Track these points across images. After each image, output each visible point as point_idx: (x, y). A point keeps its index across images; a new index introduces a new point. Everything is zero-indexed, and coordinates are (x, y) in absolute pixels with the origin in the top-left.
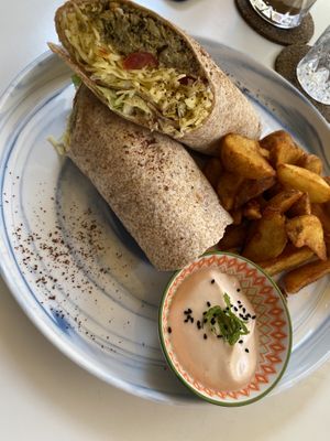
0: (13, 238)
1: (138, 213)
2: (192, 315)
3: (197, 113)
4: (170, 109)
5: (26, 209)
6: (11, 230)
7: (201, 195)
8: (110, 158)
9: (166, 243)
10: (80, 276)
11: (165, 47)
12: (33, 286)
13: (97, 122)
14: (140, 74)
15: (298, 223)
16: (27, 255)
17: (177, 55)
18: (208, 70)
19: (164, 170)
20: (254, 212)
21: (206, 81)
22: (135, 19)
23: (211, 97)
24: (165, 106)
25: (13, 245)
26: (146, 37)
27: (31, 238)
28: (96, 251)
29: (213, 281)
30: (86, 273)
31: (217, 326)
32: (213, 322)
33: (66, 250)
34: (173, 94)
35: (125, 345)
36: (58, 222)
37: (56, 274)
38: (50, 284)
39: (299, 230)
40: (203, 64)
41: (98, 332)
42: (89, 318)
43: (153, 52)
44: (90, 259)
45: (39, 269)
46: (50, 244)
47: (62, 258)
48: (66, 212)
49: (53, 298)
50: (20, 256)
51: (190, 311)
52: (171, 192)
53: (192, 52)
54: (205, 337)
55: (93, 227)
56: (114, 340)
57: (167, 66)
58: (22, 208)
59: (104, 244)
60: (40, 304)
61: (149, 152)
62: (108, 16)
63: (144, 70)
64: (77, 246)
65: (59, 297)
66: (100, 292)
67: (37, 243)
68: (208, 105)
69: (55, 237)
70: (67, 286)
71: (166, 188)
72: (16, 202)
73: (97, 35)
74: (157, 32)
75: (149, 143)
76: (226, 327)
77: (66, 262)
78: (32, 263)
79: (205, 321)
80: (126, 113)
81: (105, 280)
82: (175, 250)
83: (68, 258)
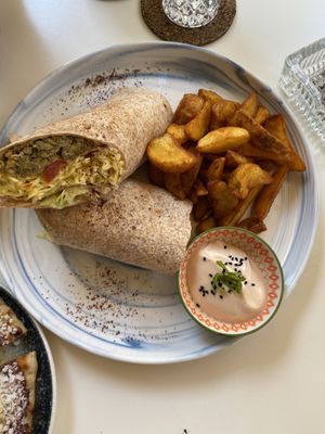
0: (69, 317)
1: (128, 256)
2: (205, 289)
3: (115, 168)
4: (97, 179)
5: (60, 292)
6: (63, 313)
7: (159, 208)
8: (85, 235)
9: (159, 262)
10: (124, 309)
11: (61, 149)
12: (102, 335)
13: (59, 219)
14: (61, 176)
15: (234, 181)
16: (84, 320)
17: (73, 147)
18: (100, 138)
19: (124, 215)
20: (201, 193)
21: (104, 146)
22: (29, 151)
23: (116, 151)
24: (92, 180)
25: (73, 321)
26: (45, 155)
27: (79, 309)
28: (121, 286)
29: (204, 259)
30: (126, 304)
31: (224, 286)
32: (220, 285)
33: (104, 299)
34: (91, 170)
35: (179, 328)
36: (86, 285)
37: (109, 318)
38: (110, 326)
39: (238, 186)
40: (93, 138)
41: (159, 332)
42: (146, 328)
43: (56, 159)
44: (122, 294)
45: (98, 323)
46: (92, 303)
47: (105, 306)
48: (85, 275)
49: (119, 333)
50: (80, 324)
51: (202, 288)
52: (138, 227)
53: (81, 137)
54: (221, 297)
55: (108, 272)
56: (170, 330)
57: (72, 158)
58: (59, 294)
59: (123, 278)
60: (114, 343)
61: (106, 212)
62: (11, 163)
63: (61, 173)
64: (108, 292)
65: (122, 330)
66: (142, 309)
67: (84, 308)
68: (118, 157)
69: (91, 296)
70: (121, 320)
71: (134, 228)
72: (52, 293)
73: (15, 180)
74: (48, 146)
75: (101, 206)
76: (230, 283)
77: (110, 306)
78: (91, 322)
79: (215, 288)
80: (71, 203)
81: (139, 300)
82: (167, 262)
83: (109, 303)
